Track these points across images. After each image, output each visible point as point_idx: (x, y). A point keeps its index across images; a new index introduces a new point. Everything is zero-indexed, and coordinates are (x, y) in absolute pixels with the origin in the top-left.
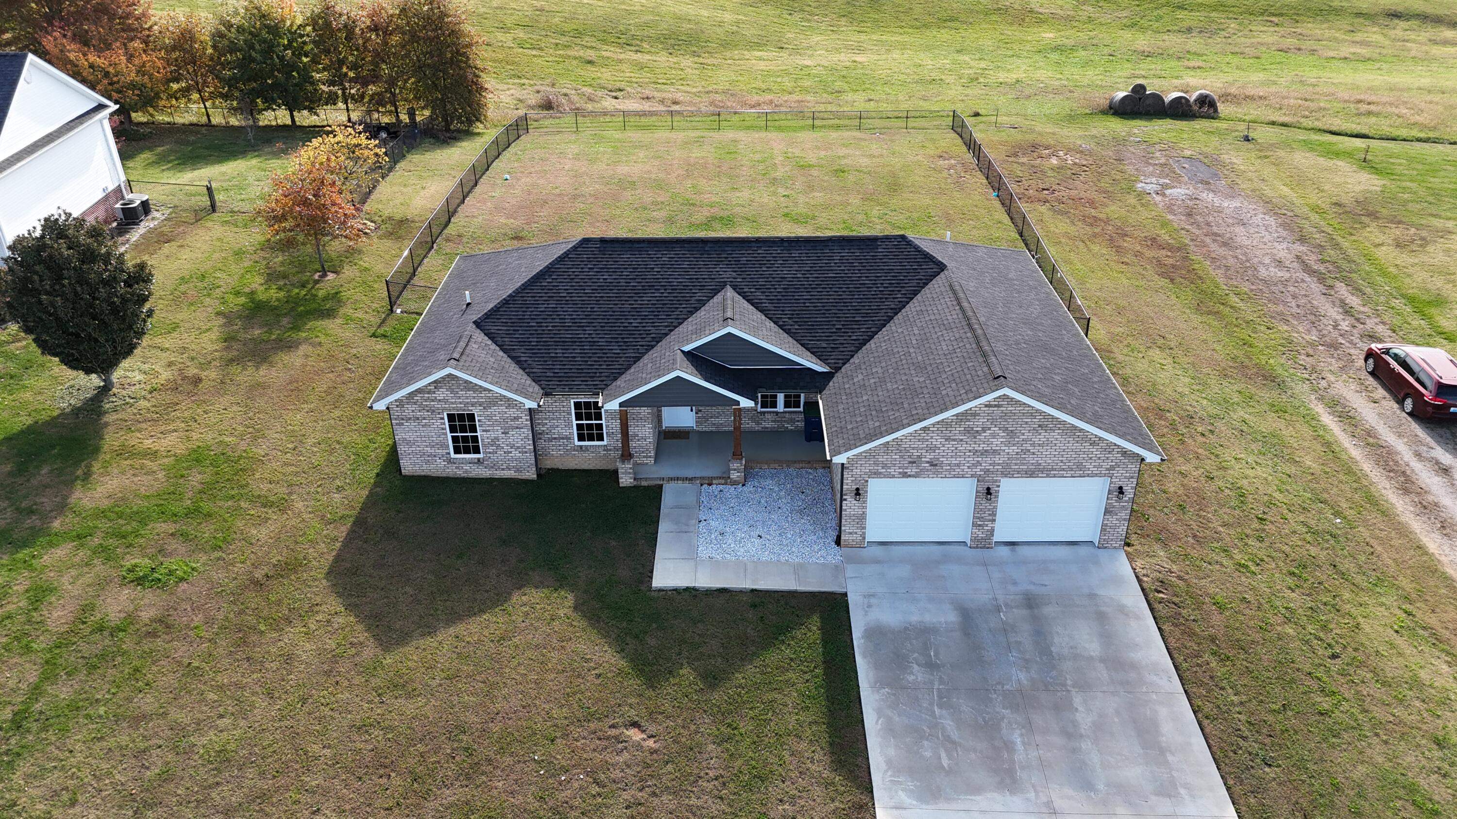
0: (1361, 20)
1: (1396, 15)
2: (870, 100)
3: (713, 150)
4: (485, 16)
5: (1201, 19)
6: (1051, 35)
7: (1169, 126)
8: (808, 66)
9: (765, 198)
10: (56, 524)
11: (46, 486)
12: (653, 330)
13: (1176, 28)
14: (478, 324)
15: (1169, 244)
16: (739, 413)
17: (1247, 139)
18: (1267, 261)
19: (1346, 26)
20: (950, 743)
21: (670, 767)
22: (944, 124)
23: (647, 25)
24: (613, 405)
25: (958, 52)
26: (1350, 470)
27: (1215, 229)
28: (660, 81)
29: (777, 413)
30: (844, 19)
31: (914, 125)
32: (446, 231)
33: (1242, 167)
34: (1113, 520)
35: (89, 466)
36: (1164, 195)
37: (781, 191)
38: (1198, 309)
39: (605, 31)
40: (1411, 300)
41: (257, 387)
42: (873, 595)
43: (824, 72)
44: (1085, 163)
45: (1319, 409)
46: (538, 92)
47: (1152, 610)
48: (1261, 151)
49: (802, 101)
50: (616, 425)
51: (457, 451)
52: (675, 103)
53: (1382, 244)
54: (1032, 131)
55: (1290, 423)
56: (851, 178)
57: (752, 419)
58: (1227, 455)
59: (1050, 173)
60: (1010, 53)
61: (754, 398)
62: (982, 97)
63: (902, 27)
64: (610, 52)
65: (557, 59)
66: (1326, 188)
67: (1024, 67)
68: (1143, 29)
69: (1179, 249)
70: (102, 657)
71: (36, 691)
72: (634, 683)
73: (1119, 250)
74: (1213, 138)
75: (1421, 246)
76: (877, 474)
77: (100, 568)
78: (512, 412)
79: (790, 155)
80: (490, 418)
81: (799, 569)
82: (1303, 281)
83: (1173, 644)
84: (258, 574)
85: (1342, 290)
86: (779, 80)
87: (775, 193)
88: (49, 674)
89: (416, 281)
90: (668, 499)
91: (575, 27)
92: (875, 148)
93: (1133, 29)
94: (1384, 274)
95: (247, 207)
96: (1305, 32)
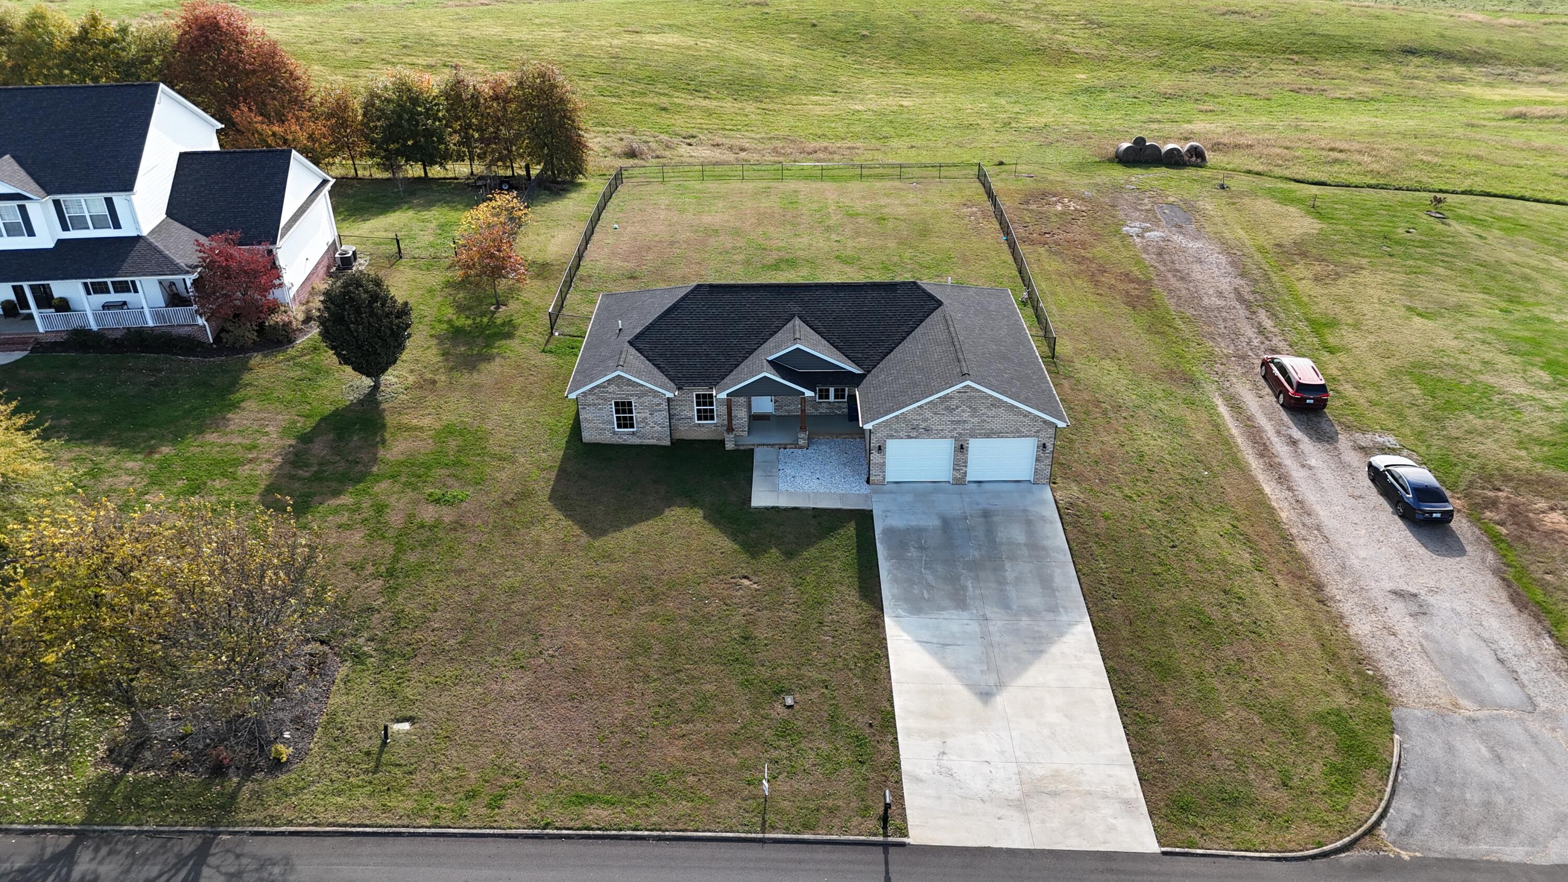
0: (1377, 57)
1: (1411, 52)
2: (912, 147)
3: (779, 200)
4: (567, 64)
5: (1226, 58)
6: (1084, 76)
7: (1162, 175)
8: (859, 111)
9: (822, 243)
10: (375, 469)
11: (360, 448)
12: (747, 346)
13: (1201, 67)
14: (631, 343)
15: (1138, 279)
16: (804, 400)
17: (1222, 187)
18: (1211, 292)
19: (1361, 63)
20: (929, 587)
21: (767, 597)
22: (972, 173)
23: (712, 71)
24: (723, 395)
25: (997, 94)
26: (1228, 443)
27: (1177, 266)
28: (727, 127)
29: (829, 403)
30: (893, 61)
31: (947, 174)
32: (578, 273)
33: (1212, 213)
34: (1041, 466)
35: (382, 436)
36: (1143, 237)
37: (834, 237)
38: (1149, 330)
39: (675, 78)
40: (1312, 322)
41: (475, 388)
42: (888, 511)
43: (873, 117)
44: (1084, 209)
45: (1219, 402)
46: (621, 140)
47: (1061, 518)
48: (1230, 198)
49: (853, 148)
50: (724, 410)
51: (619, 426)
52: (743, 150)
53: (1303, 279)
54: (1045, 179)
55: (1194, 411)
56: (890, 225)
57: (813, 407)
58: (1138, 431)
59: (1054, 219)
60: (1044, 95)
61: (814, 391)
62: (1011, 144)
63: (946, 69)
64: (681, 98)
65: (634, 106)
66: (1273, 231)
67: (1054, 111)
68: (1170, 69)
69: (1145, 282)
70: (429, 541)
71: (396, 559)
72: (744, 557)
73: (1097, 283)
74: (1196, 186)
75: (1334, 279)
76: (892, 437)
77: (410, 494)
78: (657, 401)
79: (841, 205)
80: (642, 404)
81: (842, 497)
82: (1234, 308)
83: (1070, 536)
84: (508, 498)
85: (1262, 315)
86: (833, 125)
87: (828, 239)
88: (400, 547)
89: (564, 311)
90: (759, 456)
91: (648, 74)
92: (911, 198)
93: (1162, 69)
94: (1299, 302)
95: (424, 254)
96: (1324, 70)
